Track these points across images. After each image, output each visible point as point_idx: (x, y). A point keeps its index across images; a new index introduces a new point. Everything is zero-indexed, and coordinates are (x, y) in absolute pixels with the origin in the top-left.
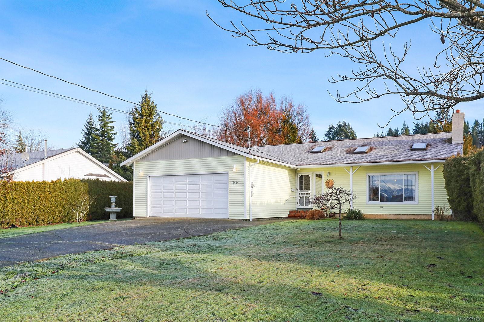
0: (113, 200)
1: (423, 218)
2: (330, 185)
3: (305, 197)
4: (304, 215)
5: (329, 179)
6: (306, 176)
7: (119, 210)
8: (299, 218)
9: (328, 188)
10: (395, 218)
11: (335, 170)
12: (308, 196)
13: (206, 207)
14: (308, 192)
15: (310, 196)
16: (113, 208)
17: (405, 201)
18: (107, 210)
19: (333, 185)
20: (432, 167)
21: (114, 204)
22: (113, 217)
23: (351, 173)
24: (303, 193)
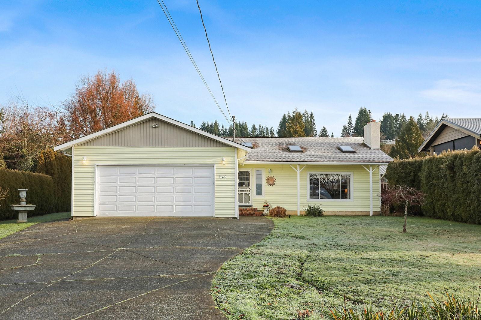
0: (23, 194)
1: (357, 214)
2: (271, 183)
3: (244, 194)
4: (252, 213)
5: (270, 176)
6: (244, 172)
7: (31, 207)
8: (247, 216)
9: (269, 185)
10: (333, 214)
11: (282, 167)
12: (248, 193)
13: (182, 204)
14: (248, 189)
15: (249, 193)
16: (23, 206)
17: (342, 199)
18: (16, 208)
19: (275, 182)
20: (371, 169)
21: (24, 200)
22: (22, 217)
23: (298, 171)
24: (242, 189)
